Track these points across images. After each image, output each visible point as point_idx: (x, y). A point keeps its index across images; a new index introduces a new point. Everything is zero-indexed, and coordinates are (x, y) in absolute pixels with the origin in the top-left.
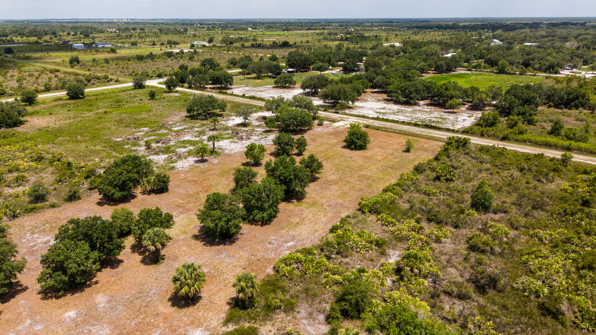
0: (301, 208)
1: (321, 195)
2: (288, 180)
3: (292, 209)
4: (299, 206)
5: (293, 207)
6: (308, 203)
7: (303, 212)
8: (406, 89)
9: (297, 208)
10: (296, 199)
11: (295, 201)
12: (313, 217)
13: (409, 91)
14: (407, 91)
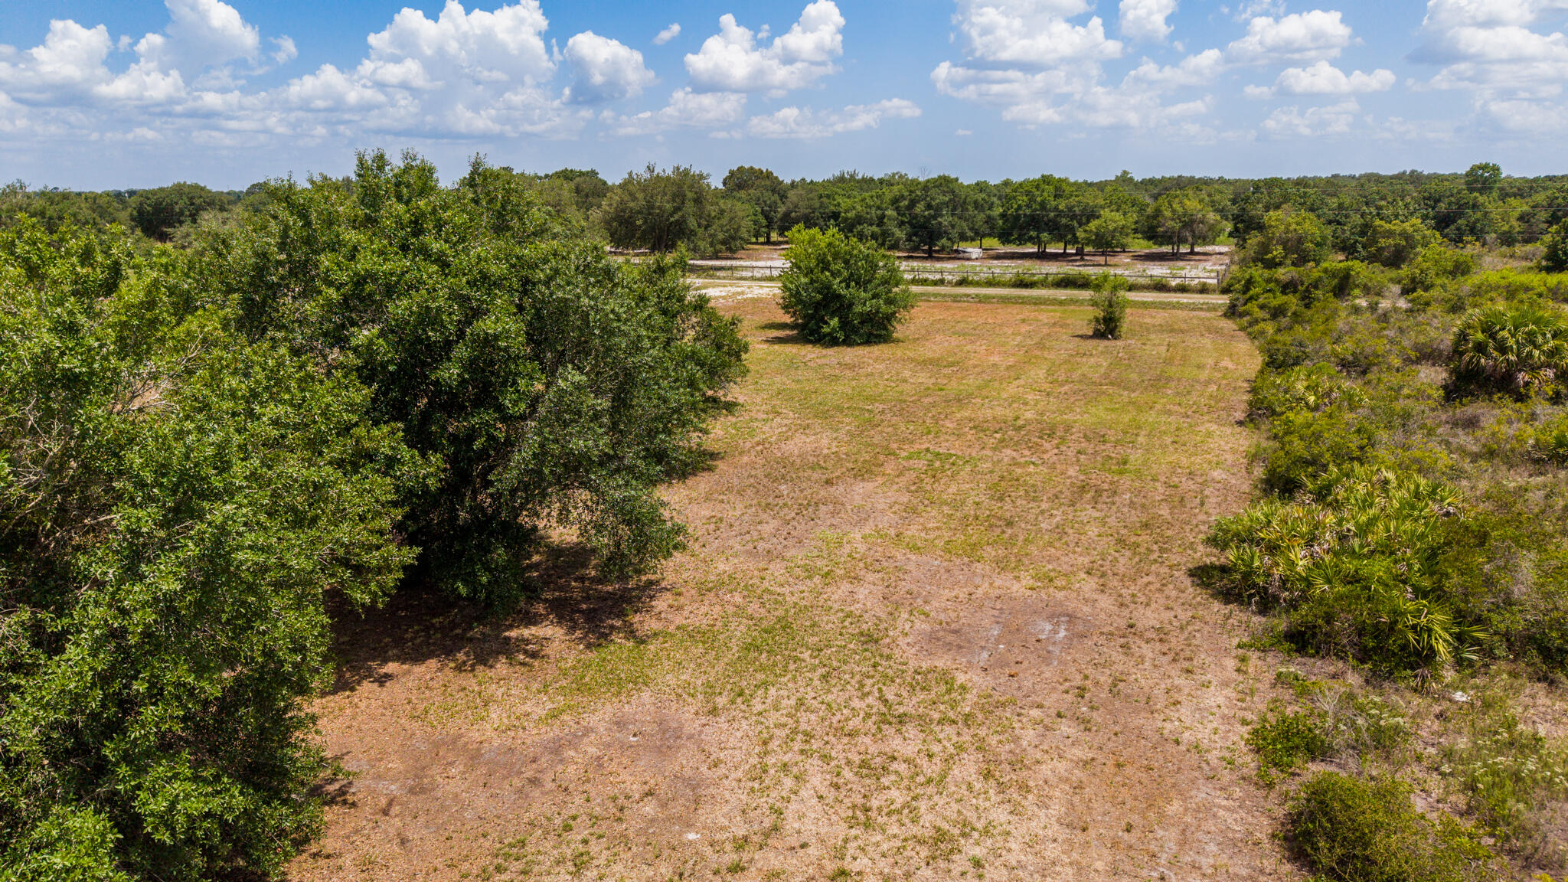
0: (642, 704)
1: (797, 555)
2: (450, 372)
3: (534, 736)
4: (618, 686)
5: (539, 706)
6: (705, 637)
7: (686, 760)
8: (913, 203)
9: (601, 715)
10: (564, 611)
11: (550, 633)
12: (863, 818)
13: (929, 207)
14: (919, 208)
